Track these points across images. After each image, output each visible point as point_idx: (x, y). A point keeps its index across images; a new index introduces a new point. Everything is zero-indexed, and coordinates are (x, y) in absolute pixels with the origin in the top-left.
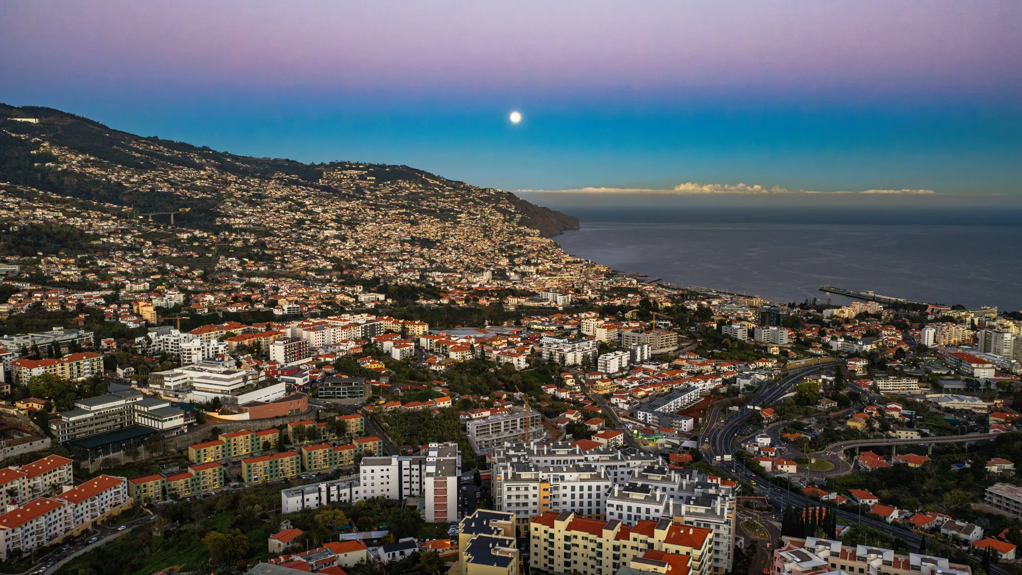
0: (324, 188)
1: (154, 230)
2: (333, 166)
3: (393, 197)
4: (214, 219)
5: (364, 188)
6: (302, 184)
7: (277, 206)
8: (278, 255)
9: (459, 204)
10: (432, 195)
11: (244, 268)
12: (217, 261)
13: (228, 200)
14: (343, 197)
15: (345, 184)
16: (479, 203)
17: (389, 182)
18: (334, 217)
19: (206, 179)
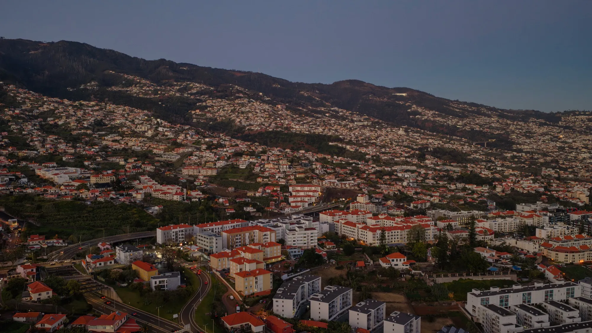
0: (566, 127)
1: (490, 151)
6: (550, 125)
8: (569, 168)
11: (559, 175)
12: (541, 170)
14: (581, 133)
15: (578, 125)
18: (583, 146)
19: (496, 123)
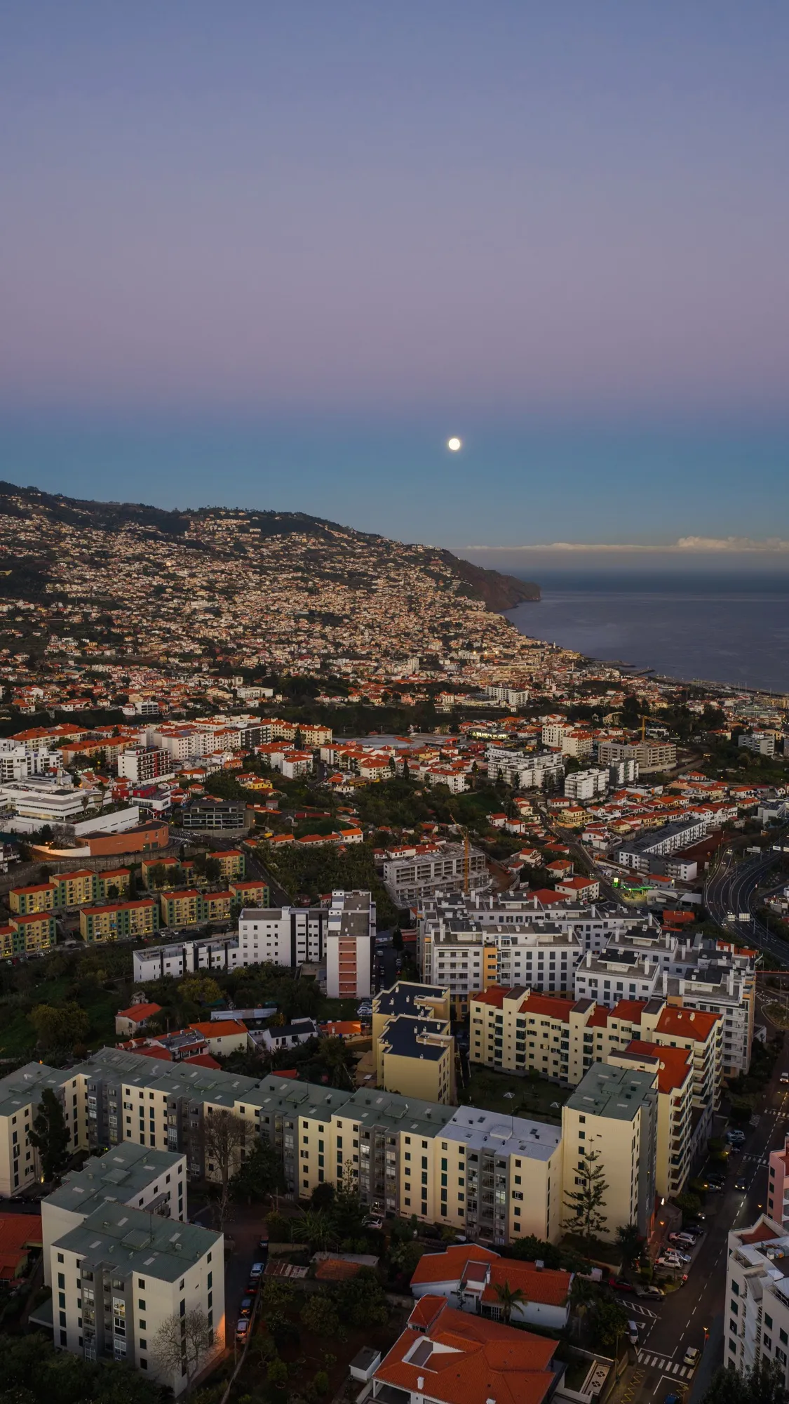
2: (204, 513)
3: (284, 556)
4: (44, 585)
5: (246, 543)
7: (128, 568)
9: (375, 566)
10: (339, 553)
13: (62, 559)
16: (402, 565)
17: (279, 536)
